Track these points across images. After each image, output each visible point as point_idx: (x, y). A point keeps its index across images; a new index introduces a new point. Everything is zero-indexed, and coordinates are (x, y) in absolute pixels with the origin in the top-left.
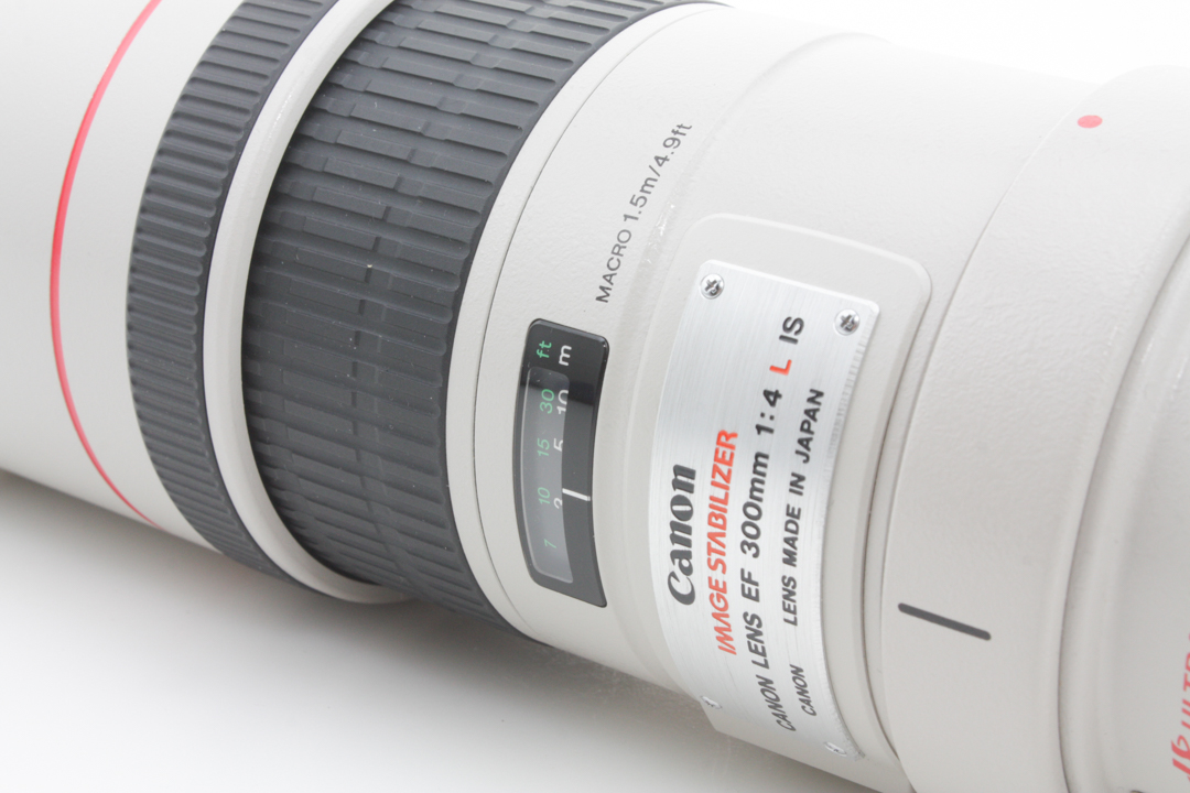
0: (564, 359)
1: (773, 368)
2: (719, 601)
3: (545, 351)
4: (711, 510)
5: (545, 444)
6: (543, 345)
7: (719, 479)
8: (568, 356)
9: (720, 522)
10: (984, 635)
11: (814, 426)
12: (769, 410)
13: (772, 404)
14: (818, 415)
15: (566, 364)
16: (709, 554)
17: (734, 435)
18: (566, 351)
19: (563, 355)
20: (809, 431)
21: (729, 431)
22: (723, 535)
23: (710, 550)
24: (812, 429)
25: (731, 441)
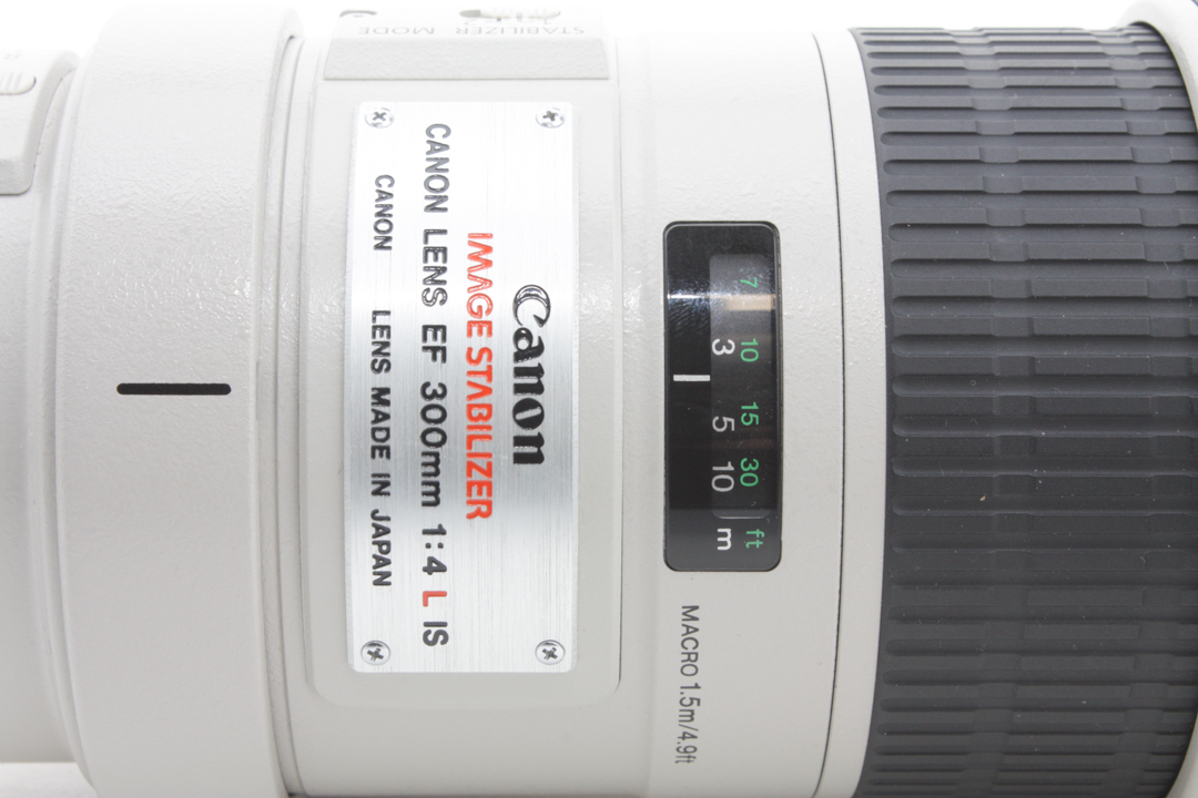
0: (725, 535)
1: (443, 594)
2: (480, 308)
3: (753, 538)
4: (489, 423)
5: (747, 419)
6: (758, 543)
7: (481, 462)
8: (720, 539)
9: (475, 412)
10: (125, 389)
11: (375, 550)
12: (435, 553)
13: (431, 560)
14: (374, 562)
15: (720, 530)
16: (490, 367)
17: (470, 516)
18: (725, 544)
19: (728, 539)
20: (380, 544)
21: (478, 518)
22: (471, 397)
23: (488, 373)
24: (376, 547)
25: (473, 509)
